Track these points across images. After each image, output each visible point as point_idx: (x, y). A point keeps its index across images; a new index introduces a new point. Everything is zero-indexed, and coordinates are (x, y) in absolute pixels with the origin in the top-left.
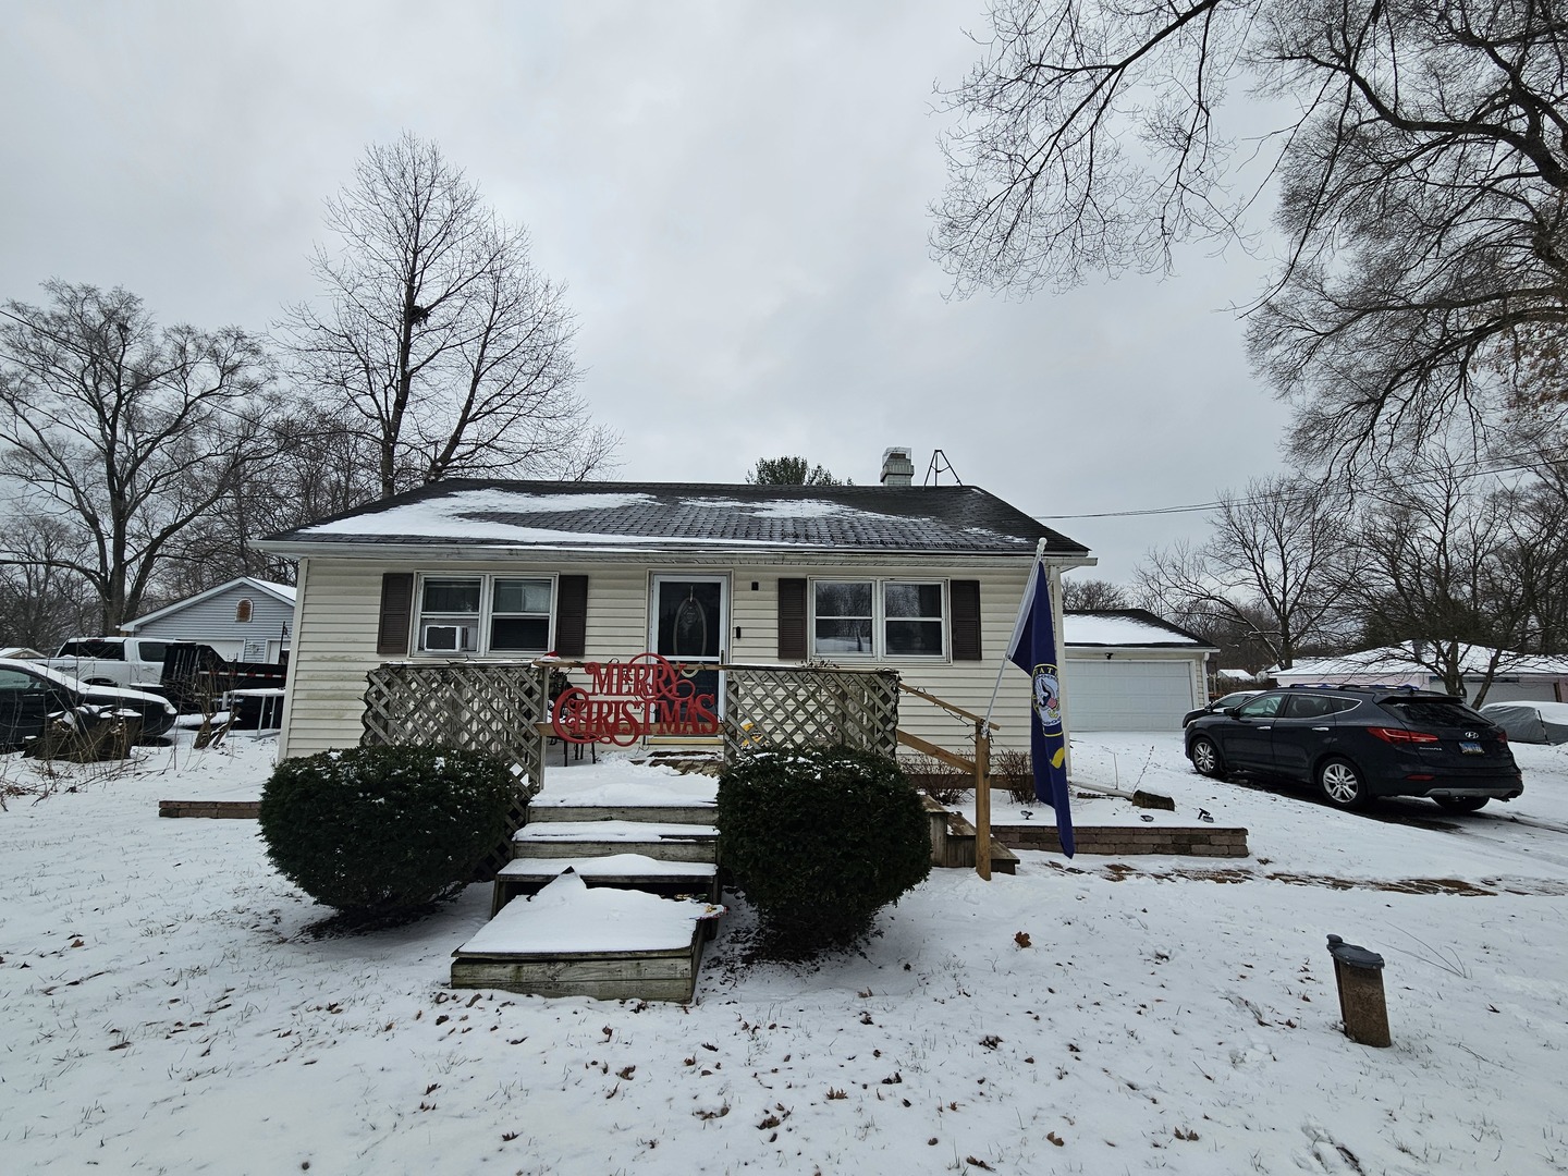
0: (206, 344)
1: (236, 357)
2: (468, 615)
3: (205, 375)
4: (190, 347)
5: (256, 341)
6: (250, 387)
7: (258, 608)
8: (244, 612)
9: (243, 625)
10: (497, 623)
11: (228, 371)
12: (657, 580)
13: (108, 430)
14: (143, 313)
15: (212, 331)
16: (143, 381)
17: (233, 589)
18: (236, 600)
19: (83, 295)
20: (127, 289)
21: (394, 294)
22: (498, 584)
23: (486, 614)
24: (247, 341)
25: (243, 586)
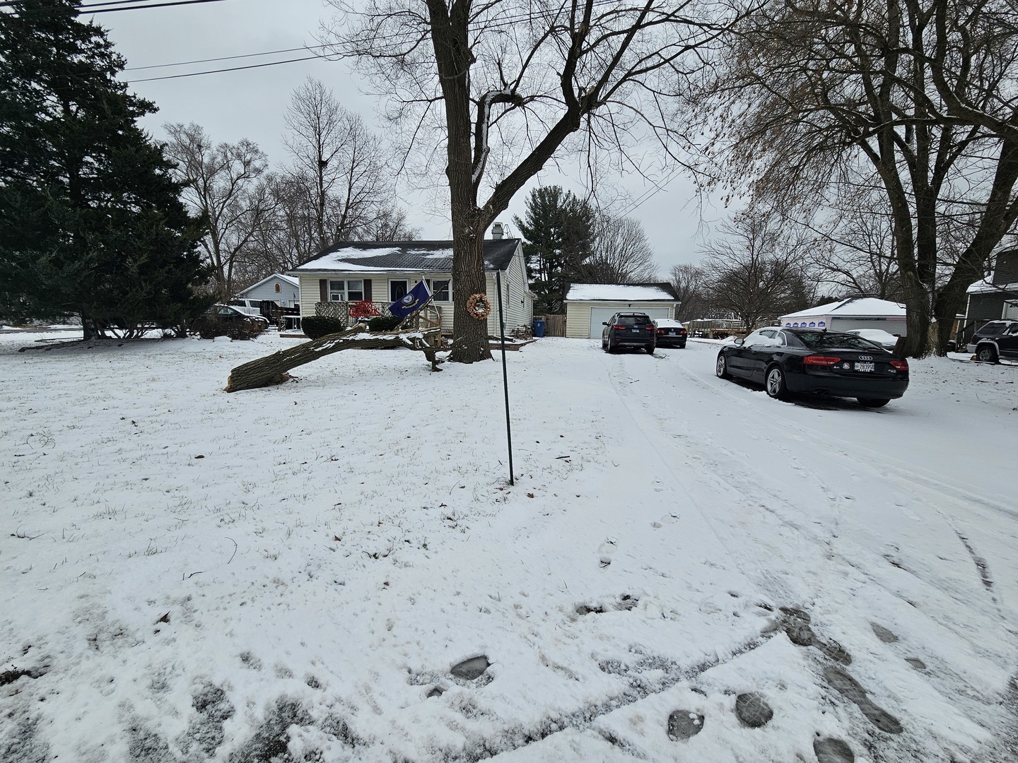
0: (235, 151)
1: (248, 157)
2: (342, 291)
3: (238, 167)
4: (229, 154)
5: (255, 145)
6: (258, 171)
7: (282, 286)
8: (278, 289)
9: (277, 294)
10: (349, 293)
11: (247, 164)
12: (390, 280)
13: (203, 199)
14: (206, 137)
15: (236, 144)
16: (212, 172)
17: (272, 279)
18: (273, 284)
19: (179, 129)
20: (195, 123)
21: (313, 153)
22: (349, 282)
23: (346, 291)
24: (251, 146)
25: (275, 277)
